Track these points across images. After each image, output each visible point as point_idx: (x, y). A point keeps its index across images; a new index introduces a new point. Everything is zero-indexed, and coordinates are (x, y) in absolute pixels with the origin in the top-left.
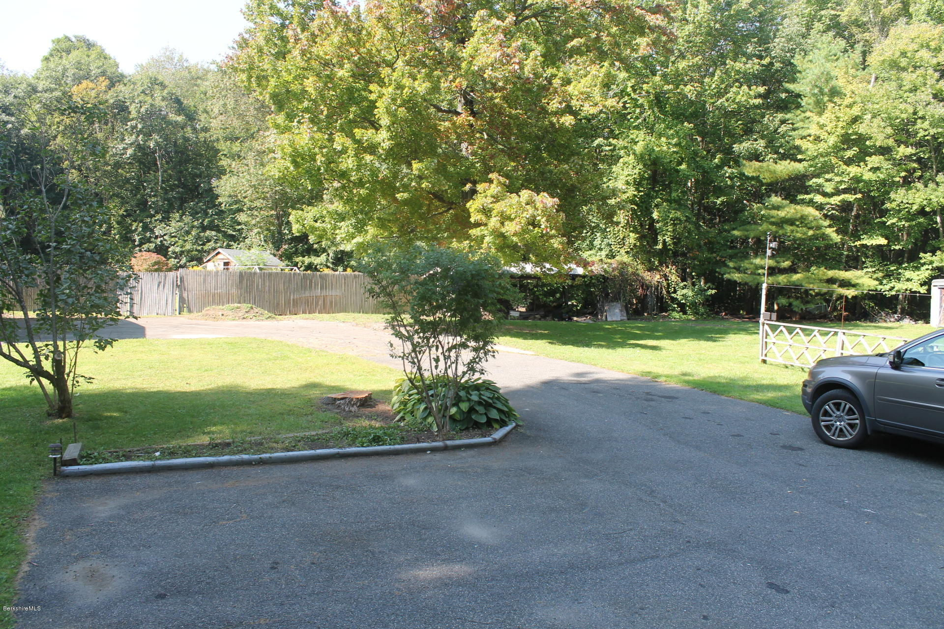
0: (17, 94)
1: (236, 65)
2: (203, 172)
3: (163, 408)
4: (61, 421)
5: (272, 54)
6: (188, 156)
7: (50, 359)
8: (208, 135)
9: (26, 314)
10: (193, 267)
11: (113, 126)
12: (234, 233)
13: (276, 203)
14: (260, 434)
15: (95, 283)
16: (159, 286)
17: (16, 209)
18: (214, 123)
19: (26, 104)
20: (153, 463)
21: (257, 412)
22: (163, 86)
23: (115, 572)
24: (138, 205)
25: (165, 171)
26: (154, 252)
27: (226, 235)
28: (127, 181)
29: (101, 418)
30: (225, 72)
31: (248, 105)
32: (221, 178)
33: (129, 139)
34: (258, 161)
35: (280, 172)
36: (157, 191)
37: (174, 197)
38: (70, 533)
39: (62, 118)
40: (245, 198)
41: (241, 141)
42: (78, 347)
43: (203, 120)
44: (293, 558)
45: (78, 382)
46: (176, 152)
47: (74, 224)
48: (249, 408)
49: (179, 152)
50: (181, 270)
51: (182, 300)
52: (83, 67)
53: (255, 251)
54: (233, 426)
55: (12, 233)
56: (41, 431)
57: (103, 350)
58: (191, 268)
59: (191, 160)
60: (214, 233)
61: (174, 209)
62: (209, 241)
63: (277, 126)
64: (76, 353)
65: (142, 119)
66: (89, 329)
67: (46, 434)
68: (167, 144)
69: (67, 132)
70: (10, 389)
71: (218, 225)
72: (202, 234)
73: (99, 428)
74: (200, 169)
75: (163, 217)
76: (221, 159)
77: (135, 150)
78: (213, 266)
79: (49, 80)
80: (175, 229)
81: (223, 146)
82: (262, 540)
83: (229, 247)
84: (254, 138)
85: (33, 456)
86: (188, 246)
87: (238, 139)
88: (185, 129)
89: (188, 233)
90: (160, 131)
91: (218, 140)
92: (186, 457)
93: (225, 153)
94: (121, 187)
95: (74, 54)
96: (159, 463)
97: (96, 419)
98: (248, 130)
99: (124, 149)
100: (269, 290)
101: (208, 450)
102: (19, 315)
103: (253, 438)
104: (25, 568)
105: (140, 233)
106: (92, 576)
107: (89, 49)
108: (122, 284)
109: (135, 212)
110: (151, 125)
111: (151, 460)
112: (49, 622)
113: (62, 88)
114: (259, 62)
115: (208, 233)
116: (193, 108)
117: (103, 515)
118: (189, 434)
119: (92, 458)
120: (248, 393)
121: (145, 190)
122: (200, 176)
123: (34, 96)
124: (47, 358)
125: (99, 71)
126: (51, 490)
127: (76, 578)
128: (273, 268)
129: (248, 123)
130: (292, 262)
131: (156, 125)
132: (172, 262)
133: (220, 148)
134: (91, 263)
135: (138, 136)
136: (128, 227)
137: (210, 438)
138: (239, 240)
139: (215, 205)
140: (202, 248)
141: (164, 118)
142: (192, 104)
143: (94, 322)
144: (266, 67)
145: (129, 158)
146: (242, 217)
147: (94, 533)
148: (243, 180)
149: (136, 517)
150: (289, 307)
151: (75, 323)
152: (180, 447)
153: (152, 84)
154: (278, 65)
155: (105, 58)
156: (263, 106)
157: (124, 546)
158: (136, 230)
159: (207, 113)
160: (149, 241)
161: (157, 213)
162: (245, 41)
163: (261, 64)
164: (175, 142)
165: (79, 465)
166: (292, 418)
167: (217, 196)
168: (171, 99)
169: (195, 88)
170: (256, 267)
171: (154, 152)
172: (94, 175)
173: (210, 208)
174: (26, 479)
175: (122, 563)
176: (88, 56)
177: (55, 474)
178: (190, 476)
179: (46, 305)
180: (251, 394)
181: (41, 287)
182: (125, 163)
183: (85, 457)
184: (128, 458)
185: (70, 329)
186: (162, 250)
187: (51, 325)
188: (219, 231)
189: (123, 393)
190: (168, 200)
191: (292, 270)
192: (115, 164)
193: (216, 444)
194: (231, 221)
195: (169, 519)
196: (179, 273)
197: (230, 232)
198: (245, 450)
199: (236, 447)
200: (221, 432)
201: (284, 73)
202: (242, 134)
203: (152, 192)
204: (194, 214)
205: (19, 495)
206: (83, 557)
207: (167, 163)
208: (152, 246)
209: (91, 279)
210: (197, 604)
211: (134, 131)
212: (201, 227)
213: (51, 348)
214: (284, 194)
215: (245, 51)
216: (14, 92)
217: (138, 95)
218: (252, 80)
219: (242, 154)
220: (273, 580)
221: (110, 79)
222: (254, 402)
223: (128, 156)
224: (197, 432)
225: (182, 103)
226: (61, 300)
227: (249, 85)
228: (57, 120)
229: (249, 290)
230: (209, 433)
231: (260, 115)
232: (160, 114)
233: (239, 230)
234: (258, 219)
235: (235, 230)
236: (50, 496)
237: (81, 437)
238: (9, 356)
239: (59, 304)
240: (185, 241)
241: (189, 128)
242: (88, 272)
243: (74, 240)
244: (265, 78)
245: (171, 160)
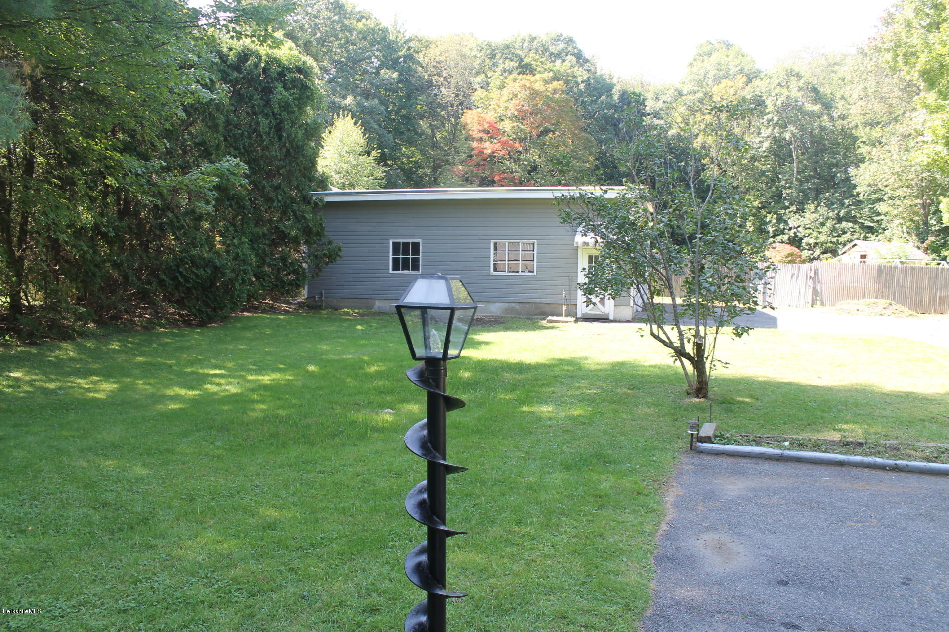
0: (665, 100)
1: (880, 45)
2: (840, 161)
3: (793, 399)
4: (698, 400)
5: (923, 27)
6: (824, 145)
7: (692, 342)
8: (845, 122)
9: (673, 300)
10: (827, 259)
11: (750, 121)
12: (872, 225)
13: (922, 191)
14: (897, 438)
15: (735, 272)
16: (792, 277)
17: (668, 203)
18: (854, 110)
19: (673, 108)
20: (782, 452)
21: (894, 415)
22: (799, 76)
23: (741, 549)
24: (773, 197)
25: (800, 162)
26: (788, 244)
27: (862, 226)
28: (763, 173)
29: (733, 402)
30: (866, 54)
31: (892, 87)
32: (859, 167)
33: (766, 132)
34: (902, 147)
35: (929, 158)
36: (791, 183)
37: (809, 188)
38: (702, 504)
39: (703, 117)
40: (886, 186)
41: (883, 126)
42: (717, 333)
43: (840, 107)
44: (929, 578)
45: (714, 366)
46: (812, 142)
47: (717, 217)
48: (884, 409)
49: (816, 142)
50: (815, 262)
51: (815, 293)
52: (723, 67)
53: (896, 242)
54: (866, 426)
55: (664, 225)
56: (680, 408)
57: (740, 337)
58: (825, 261)
59: (827, 149)
60: (850, 224)
61: (809, 200)
62: (845, 233)
63: (927, 106)
64: (715, 338)
65: (778, 112)
66: (727, 316)
67: (685, 410)
68: (803, 135)
69: (707, 130)
70: (655, 367)
71: (855, 216)
72: (837, 226)
73: (731, 411)
74: (836, 158)
75: (797, 209)
76: (859, 147)
77: (771, 143)
78: (849, 258)
79: (693, 83)
80: (809, 220)
81: (862, 133)
82: (893, 551)
83: (866, 238)
84: (897, 122)
85: (673, 429)
86: (822, 238)
87: (878, 123)
88: (822, 119)
89: (823, 224)
90: (796, 122)
91: (857, 126)
92: (816, 451)
93: (864, 140)
94: (756, 180)
95: (715, 57)
96: (787, 452)
97: (730, 403)
98: (891, 113)
99: (761, 142)
100: (912, 287)
101: (839, 448)
102: (667, 300)
103: (887, 442)
104: (664, 527)
105: (774, 225)
106: (720, 548)
107: (728, 49)
108: (761, 274)
109: (770, 204)
110: (787, 117)
111: (780, 448)
112: (681, 580)
113: (704, 89)
114: (908, 38)
115: (844, 224)
116: (830, 96)
117: (732, 494)
118: (819, 429)
119: (724, 439)
120: (884, 394)
121: (779, 182)
122: (836, 166)
123: (679, 100)
124: (689, 341)
125: (738, 69)
126: (687, 462)
127: (706, 547)
128: (917, 261)
129: (891, 105)
130: (939, 256)
131: (792, 117)
132: (806, 254)
133: (858, 135)
134: (732, 254)
135: (774, 128)
136: (762, 219)
137: (842, 435)
138: (877, 231)
139: (852, 196)
140: (837, 240)
141: (800, 109)
142: (829, 91)
143: (732, 311)
144: (915, 42)
145: (765, 151)
146: (882, 207)
147: (723, 508)
148: (885, 168)
149: (763, 501)
150: (934, 304)
151: (716, 310)
152: (810, 440)
153: (787, 75)
154: (930, 38)
155: (743, 56)
156: (909, 86)
157: (750, 527)
158: (770, 221)
159: (845, 99)
160: (783, 232)
161: (791, 204)
162: (891, 16)
163: (908, 40)
164: (811, 132)
165: (713, 443)
166: (934, 427)
167: (855, 186)
168: (808, 88)
169: (833, 74)
170: (898, 260)
171: (790, 144)
172: (731, 170)
173: (847, 198)
174: (667, 449)
175: (748, 543)
176: (727, 56)
177: (691, 449)
178: (818, 470)
179: (690, 292)
180: (888, 395)
181: (687, 276)
182: (761, 156)
183: (720, 437)
184: (758, 444)
185: (711, 315)
186: (796, 242)
187: (694, 311)
188: (855, 222)
189: (754, 380)
190: (803, 191)
191: (939, 264)
192: (751, 158)
193: (847, 442)
194: (869, 211)
195: (795, 510)
196: (812, 265)
197: (868, 223)
198: (879, 453)
199: (869, 448)
200: (852, 431)
201: (937, 46)
202: (884, 119)
203: (786, 183)
204: (829, 205)
205: (661, 462)
206: (712, 528)
207: (803, 154)
208: (785, 237)
209: (732, 269)
210: (819, 599)
211: (771, 124)
212: (836, 218)
213: (693, 332)
214: (932, 181)
215: (891, 28)
216: (663, 98)
217: (774, 88)
218: (898, 59)
219: (884, 140)
220: (904, 596)
221: (747, 75)
222: (890, 404)
223: (764, 149)
224: (827, 427)
225: (818, 92)
226: (704, 288)
227: (895, 64)
228: (699, 119)
229: (888, 285)
230: (840, 430)
231: (905, 95)
232: (796, 105)
233: (878, 221)
234: (900, 209)
235: (873, 221)
236: (686, 467)
237: (716, 418)
238: (658, 336)
239: (702, 291)
240: (820, 233)
241: (826, 117)
242: (729, 262)
243: (718, 231)
244: (914, 54)
245: (807, 151)
